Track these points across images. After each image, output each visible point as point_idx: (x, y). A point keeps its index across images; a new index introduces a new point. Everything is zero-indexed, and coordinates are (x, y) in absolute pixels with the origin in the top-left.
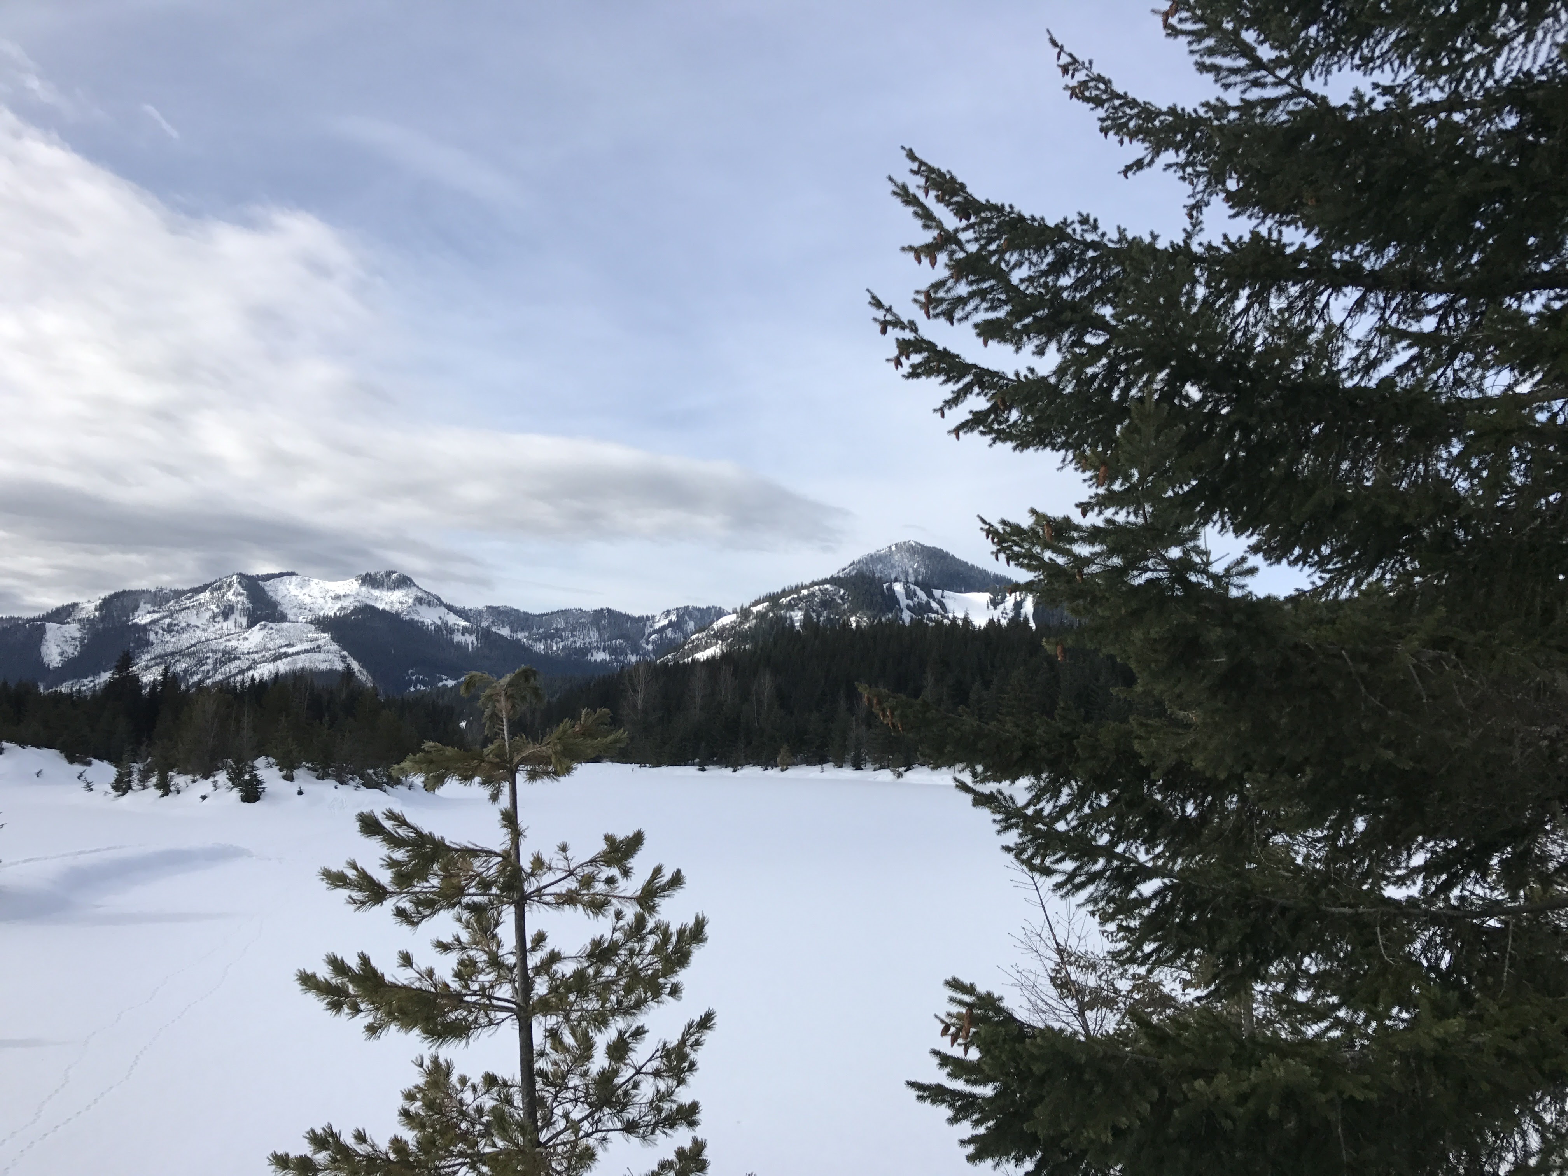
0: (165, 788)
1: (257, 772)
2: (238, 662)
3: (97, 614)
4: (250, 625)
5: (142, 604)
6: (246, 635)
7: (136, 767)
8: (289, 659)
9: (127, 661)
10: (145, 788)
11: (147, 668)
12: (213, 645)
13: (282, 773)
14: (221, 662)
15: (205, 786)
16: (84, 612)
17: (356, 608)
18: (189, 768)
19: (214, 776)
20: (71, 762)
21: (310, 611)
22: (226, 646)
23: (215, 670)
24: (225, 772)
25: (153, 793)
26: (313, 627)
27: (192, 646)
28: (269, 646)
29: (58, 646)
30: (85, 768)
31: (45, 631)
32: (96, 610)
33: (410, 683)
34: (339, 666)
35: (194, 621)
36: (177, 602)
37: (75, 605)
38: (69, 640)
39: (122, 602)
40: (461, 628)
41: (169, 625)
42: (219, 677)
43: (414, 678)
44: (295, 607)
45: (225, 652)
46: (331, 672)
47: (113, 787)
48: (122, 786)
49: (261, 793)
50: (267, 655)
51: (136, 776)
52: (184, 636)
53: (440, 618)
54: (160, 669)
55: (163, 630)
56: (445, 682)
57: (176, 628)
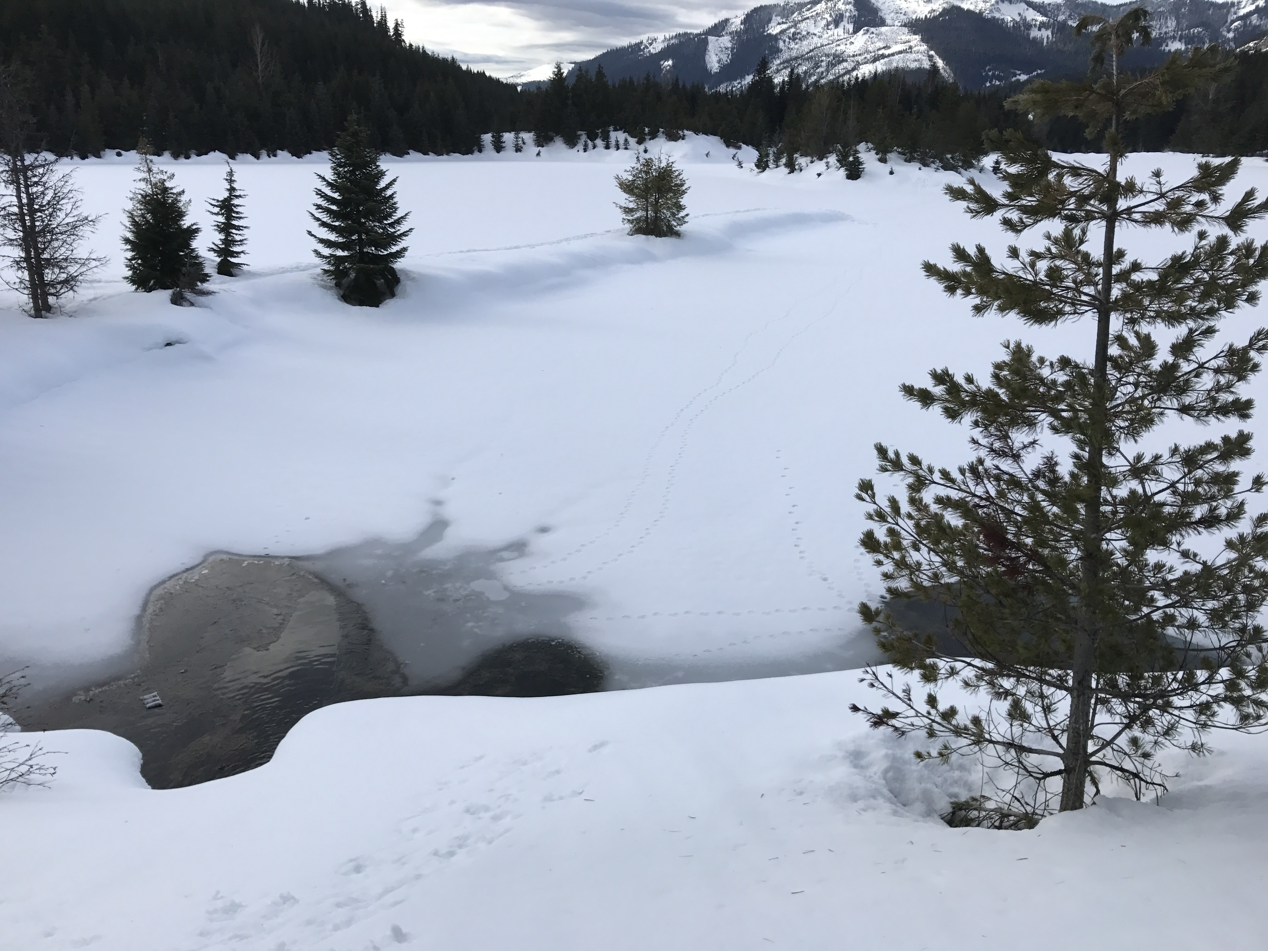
0: (791, 167)
1: (859, 155)
2: (845, 64)
3: (742, 27)
4: (855, 31)
5: (774, 17)
6: (852, 40)
7: (771, 151)
8: (886, 59)
9: (764, 65)
10: (777, 166)
11: (778, 71)
12: (826, 49)
13: (878, 156)
14: (832, 64)
15: (820, 166)
16: (733, 26)
17: (944, 9)
18: (809, 151)
19: (827, 158)
20: (728, 146)
21: (904, 15)
22: (836, 50)
23: (828, 71)
24: (835, 155)
25: (784, 170)
26: (906, 30)
27: (811, 51)
28: (871, 49)
29: (717, 55)
30: (737, 151)
31: (707, 43)
32: (742, 24)
33: (987, 78)
34: (926, 65)
35: (812, 30)
36: (800, 14)
37: (727, 21)
38: (724, 49)
39: (760, 16)
40: (1038, 23)
41: (794, 34)
42: (831, 77)
43: (990, 73)
44: (892, 12)
45: (835, 56)
46: (920, 70)
47: (756, 165)
48: (762, 165)
49: (861, 172)
50: (868, 57)
51: (771, 157)
52: (804, 43)
53: (1019, 14)
54: (787, 72)
55: (790, 38)
56: (1018, 77)
57: (799, 36)
